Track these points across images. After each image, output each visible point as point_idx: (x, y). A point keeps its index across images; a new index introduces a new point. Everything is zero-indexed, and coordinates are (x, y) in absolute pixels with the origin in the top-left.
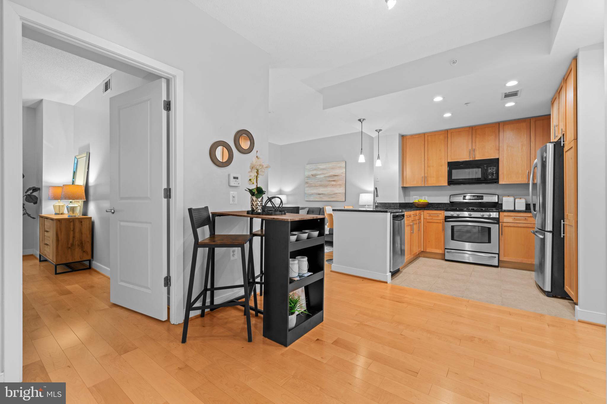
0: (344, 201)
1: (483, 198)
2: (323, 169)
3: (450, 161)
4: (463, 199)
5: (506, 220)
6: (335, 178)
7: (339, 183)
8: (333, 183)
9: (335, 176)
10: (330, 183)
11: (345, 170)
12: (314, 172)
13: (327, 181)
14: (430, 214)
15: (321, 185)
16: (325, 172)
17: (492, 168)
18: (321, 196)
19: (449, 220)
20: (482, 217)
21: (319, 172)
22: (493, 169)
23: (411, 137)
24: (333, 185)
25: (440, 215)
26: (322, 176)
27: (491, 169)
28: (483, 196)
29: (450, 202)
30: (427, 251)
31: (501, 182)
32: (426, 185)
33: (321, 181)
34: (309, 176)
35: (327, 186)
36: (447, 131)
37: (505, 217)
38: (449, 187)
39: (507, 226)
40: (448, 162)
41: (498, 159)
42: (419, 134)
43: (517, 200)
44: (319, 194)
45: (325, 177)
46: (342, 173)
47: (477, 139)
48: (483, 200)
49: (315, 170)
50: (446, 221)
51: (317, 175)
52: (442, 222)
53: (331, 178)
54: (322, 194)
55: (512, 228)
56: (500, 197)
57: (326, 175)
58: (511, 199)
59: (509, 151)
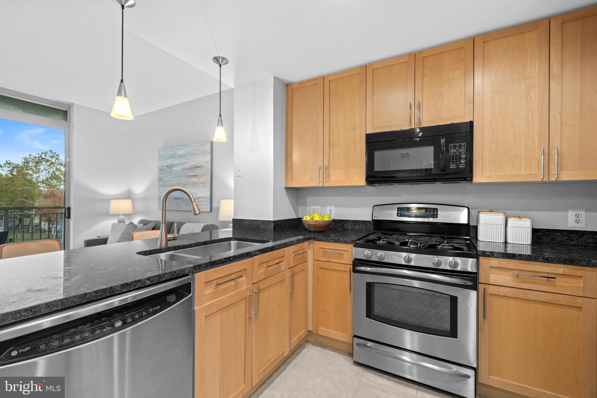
0: (209, 210)
1: (437, 215)
2: (182, 156)
3: (370, 131)
4: (398, 216)
5: (494, 277)
6: (198, 171)
7: (201, 180)
8: (195, 180)
9: (198, 167)
10: (191, 180)
11: (209, 157)
12: (170, 162)
13: (187, 176)
14: (327, 250)
15: (178, 184)
16: (183, 160)
17: (457, 145)
18: (179, 201)
19: (362, 268)
20: (434, 267)
21: (176, 162)
22: (460, 146)
23: (300, 86)
24: (194, 184)
25: (346, 253)
26: (180, 168)
27: (455, 147)
28: (437, 209)
29: (372, 219)
30: (320, 333)
31: (478, 178)
32: (327, 185)
33: (178, 177)
34: (163, 168)
35: (186, 185)
36: (365, 68)
37: (493, 271)
38: (371, 188)
39: (497, 293)
40: (366, 134)
41: (471, 123)
42: (315, 79)
43: (510, 221)
44: (176, 199)
45: (184, 169)
46: (206, 162)
47: (425, 79)
48: (437, 217)
49: (171, 157)
50: (355, 271)
51: (174, 166)
52: (348, 270)
53: (191, 170)
54: (180, 199)
55: (511, 302)
56: (473, 212)
57: (186, 166)
58: (499, 218)
59: (497, 103)
